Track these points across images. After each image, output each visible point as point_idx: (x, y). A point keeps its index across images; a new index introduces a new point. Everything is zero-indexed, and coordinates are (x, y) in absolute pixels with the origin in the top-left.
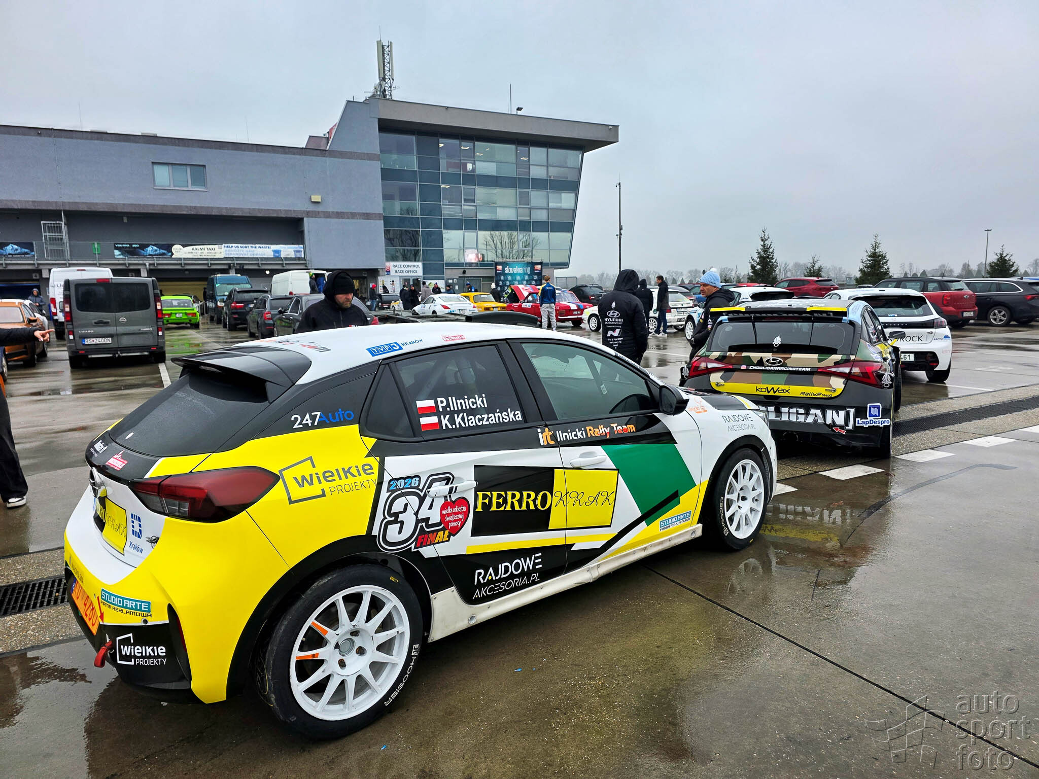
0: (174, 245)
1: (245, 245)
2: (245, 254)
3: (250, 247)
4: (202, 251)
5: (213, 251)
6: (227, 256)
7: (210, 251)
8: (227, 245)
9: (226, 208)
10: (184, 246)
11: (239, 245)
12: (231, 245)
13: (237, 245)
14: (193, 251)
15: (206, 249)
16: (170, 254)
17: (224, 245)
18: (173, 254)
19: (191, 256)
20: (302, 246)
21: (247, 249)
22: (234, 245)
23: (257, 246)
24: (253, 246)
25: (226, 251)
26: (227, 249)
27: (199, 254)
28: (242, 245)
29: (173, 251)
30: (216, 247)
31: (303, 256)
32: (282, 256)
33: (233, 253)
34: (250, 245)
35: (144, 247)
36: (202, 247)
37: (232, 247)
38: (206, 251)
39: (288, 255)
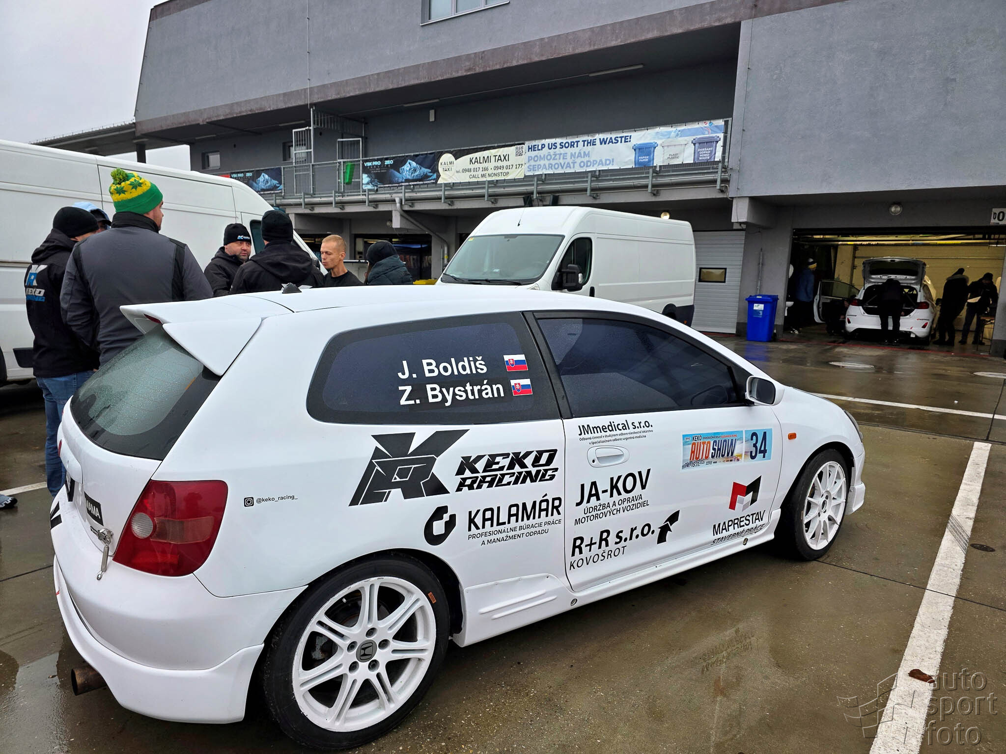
0: (441, 154)
1: (569, 140)
2: (568, 166)
3: (581, 144)
4: (485, 165)
5: (505, 163)
6: (531, 174)
7: (500, 164)
8: (534, 143)
9: (542, 39)
10: (458, 155)
11: (558, 141)
12: (539, 143)
13: (553, 141)
14: (472, 166)
15: (493, 159)
16: (435, 176)
17: (528, 144)
18: (439, 176)
19: (465, 178)
20: (721, 122)
21: (574, 150)
22: (547, 142)
23: (599, 137)
24: (589, 138)
25: (530, 159)
26: (533, 154)
27: (480, 173)
28: (564, 140)
29: (440, 170)
30: (511, 151)
31: (718, 156)
32: (659, 160)
33: (542, 163)
34: (581, 139)
35: (399, 163)
36: (486, 153)
37: (543, 146)
38: (492, 164)
39: (675, 156)
